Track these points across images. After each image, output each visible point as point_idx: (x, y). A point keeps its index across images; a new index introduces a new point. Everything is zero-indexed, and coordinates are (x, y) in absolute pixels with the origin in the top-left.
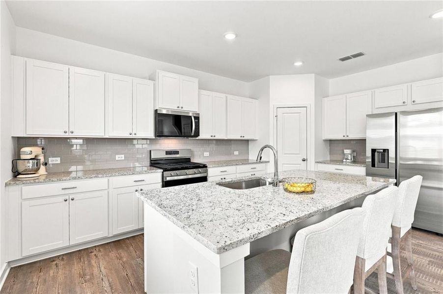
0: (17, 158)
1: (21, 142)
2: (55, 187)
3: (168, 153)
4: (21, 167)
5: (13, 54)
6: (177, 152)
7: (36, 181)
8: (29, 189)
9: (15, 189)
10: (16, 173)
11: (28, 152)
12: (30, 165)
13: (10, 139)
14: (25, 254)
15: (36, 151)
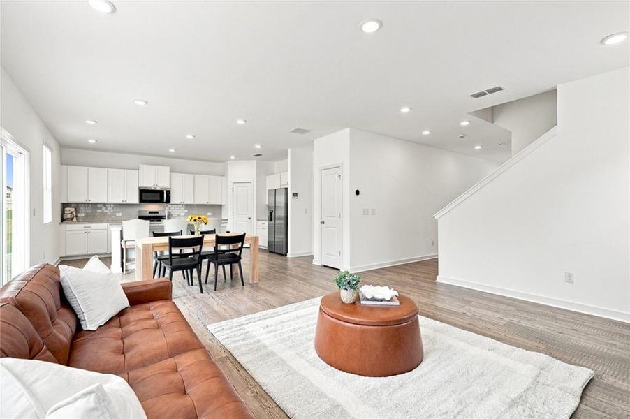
0: (63, 212)
1: (65, 205)
2: (81, 226)
3: (150, 212)
4: (65, 217)
5: (61, 164)
6: (157, 212)
7: (72, 223)
8: (69, 226)
9: (63, 225)
10: (63, 220)
11: (68, 210)
12: (69, 216)
13: (60, 205)
14: (68, 254)
15: (72, 209)
